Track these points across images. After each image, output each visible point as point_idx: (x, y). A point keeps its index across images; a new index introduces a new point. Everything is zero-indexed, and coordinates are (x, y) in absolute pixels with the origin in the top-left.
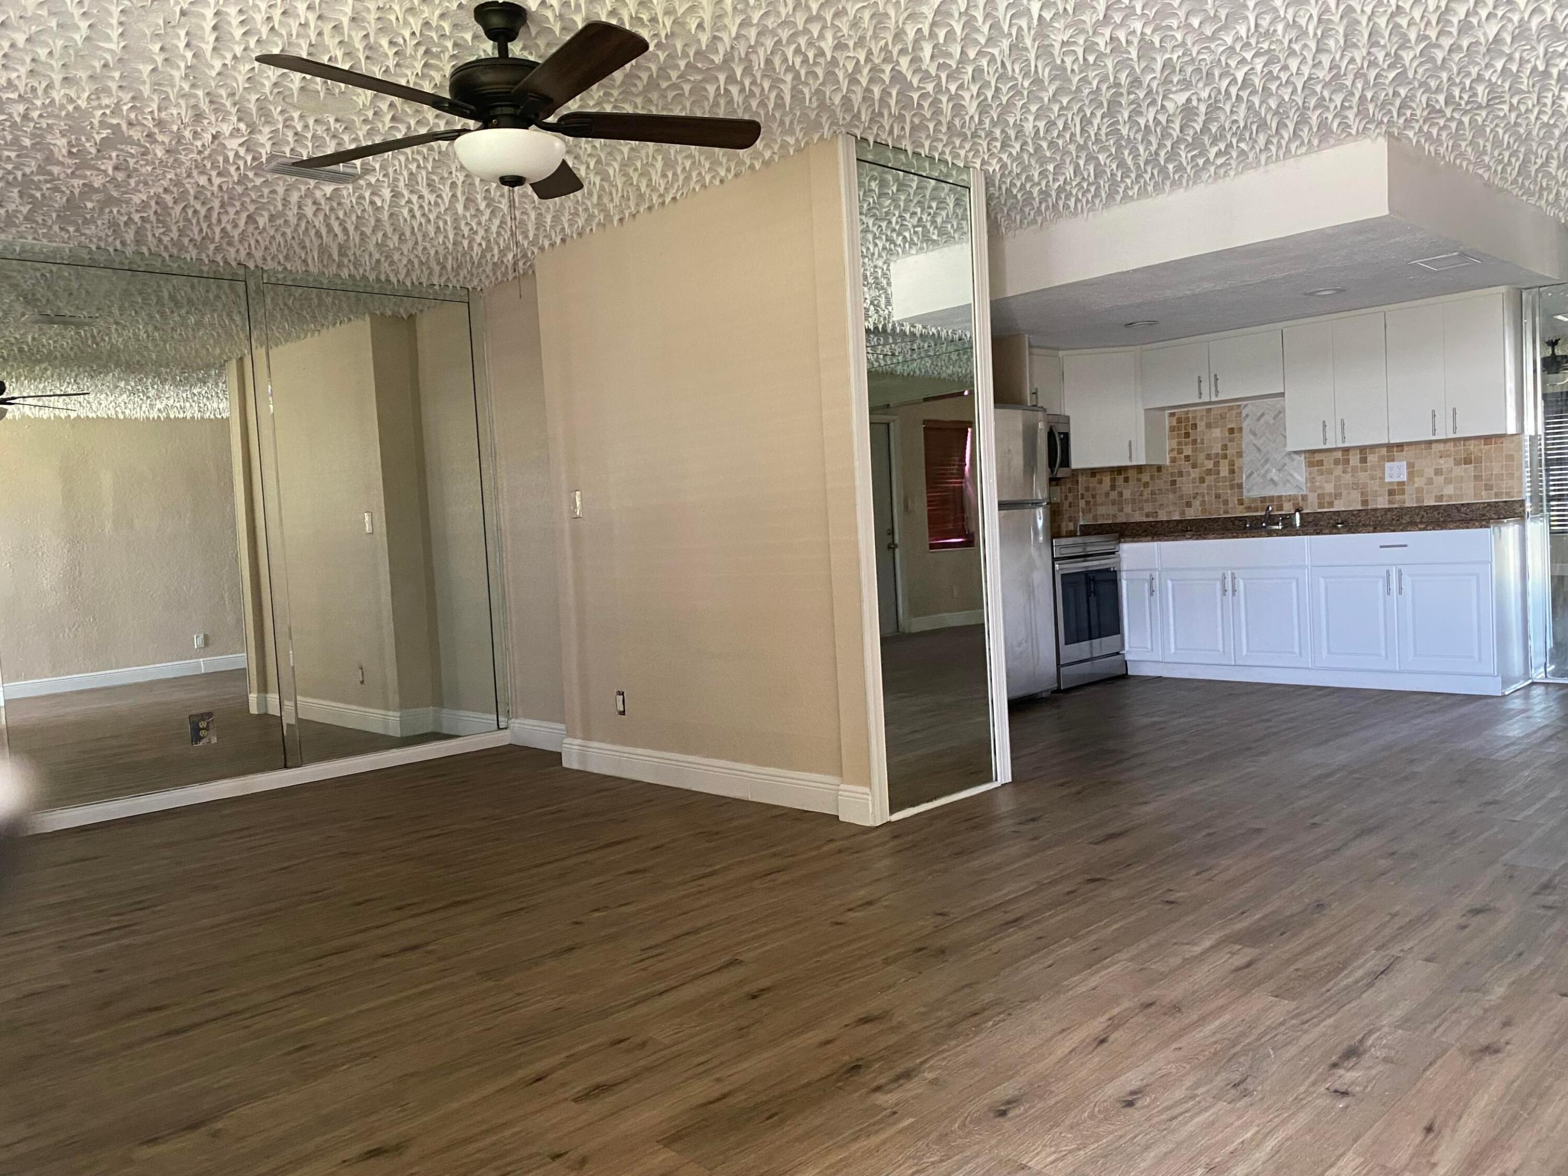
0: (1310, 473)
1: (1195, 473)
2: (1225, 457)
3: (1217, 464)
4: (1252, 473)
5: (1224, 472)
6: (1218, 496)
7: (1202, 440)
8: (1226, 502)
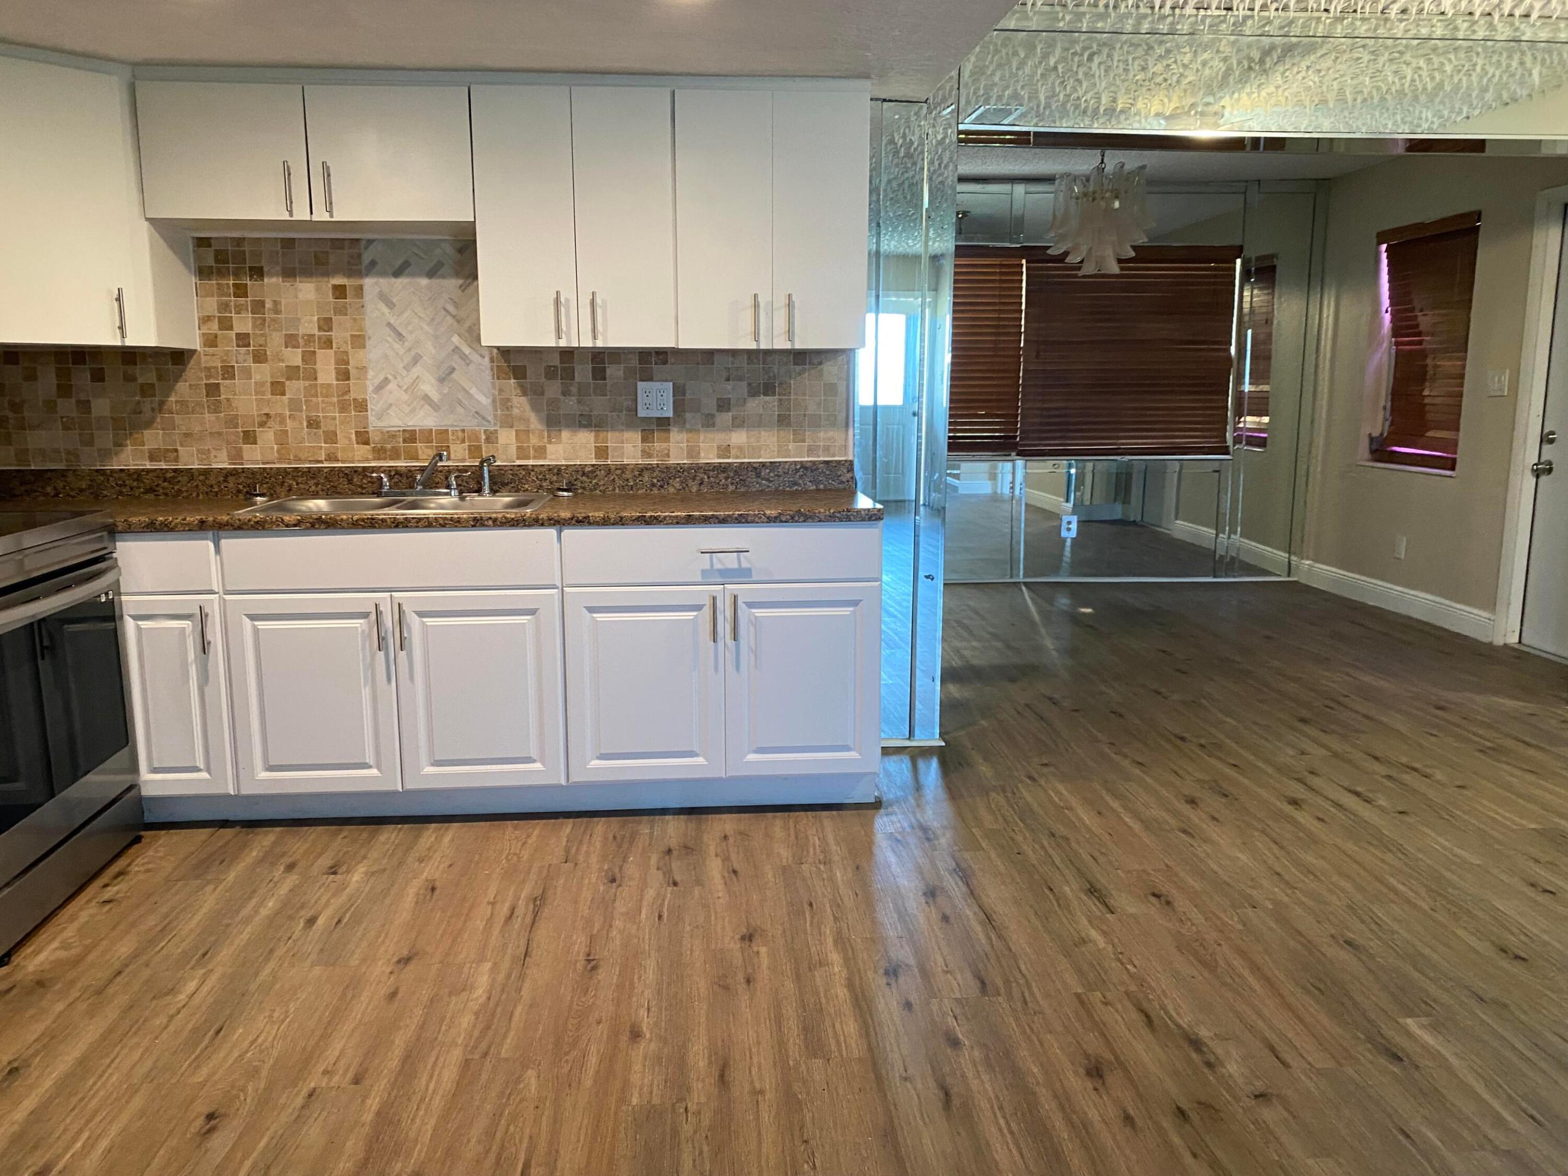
0: (501, 390)
1: (262, 373)
2: (328, 343)
3: (309, 357)
4: (386, 381)
5: (327, 373)
6: (313, 424)
7: (276, 303)
8: (331, 437)
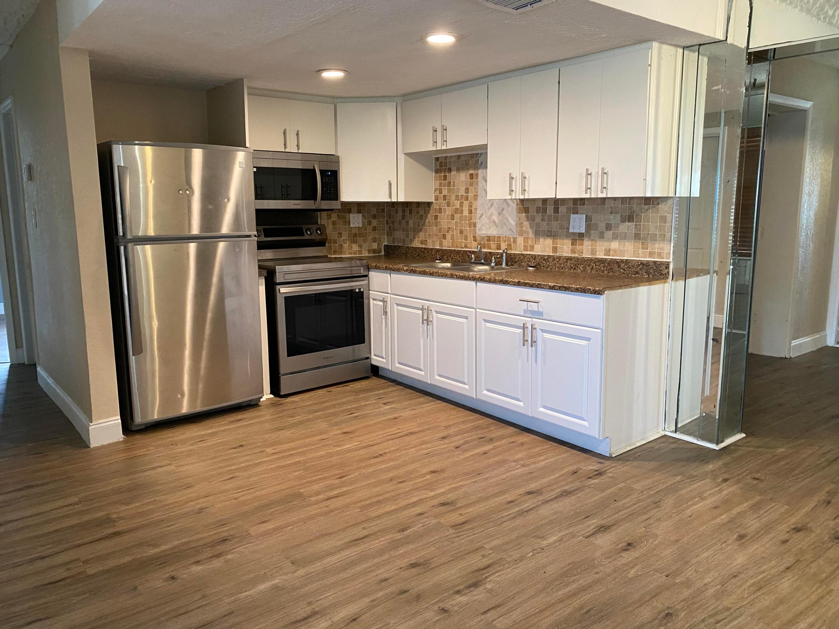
0: (520, 219)
1: (449, 211)
2: (467, 198)
3: (461, 204)
4: (482, 214)
5: (466, 211)
6: (461, 232)
7: (454, 182)
8: (466, 238)
